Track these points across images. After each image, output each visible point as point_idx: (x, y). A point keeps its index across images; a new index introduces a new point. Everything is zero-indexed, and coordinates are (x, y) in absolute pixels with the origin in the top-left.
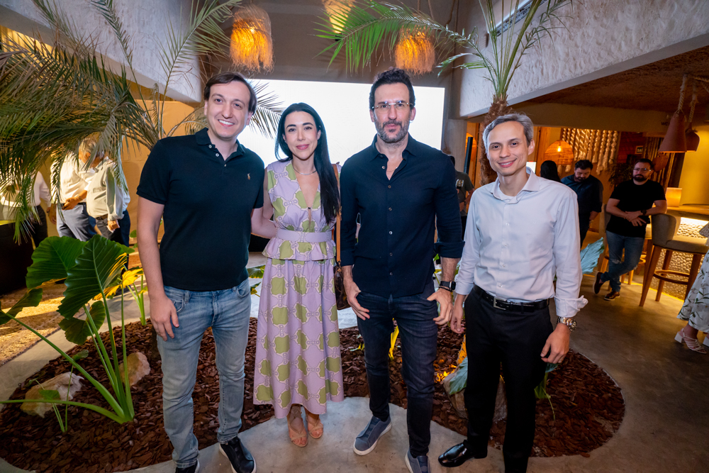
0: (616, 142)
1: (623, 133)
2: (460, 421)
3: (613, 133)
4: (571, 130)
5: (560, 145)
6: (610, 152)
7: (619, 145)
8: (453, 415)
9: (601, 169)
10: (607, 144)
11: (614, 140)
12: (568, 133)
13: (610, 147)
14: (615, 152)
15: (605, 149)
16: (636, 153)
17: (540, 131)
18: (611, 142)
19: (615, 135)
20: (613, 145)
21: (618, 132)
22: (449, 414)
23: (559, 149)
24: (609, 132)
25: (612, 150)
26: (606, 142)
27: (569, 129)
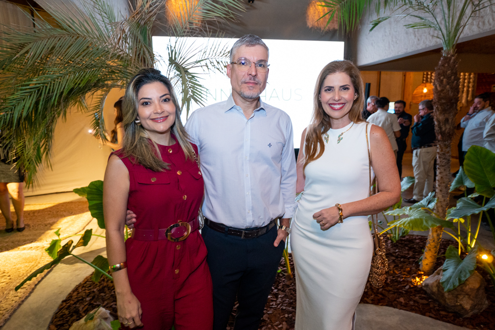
0: (474, 82)
1: (479, 75)
2: (451, 315)
3: (470, 75)
4: (431, 74)
5: (425, 87)
6: (468, 91)
7: (476, 85)
8: (442, 310)
9: (461, 106)
10: (466, 84)
11: (471, 80)
12: (429, 76)
13: (468, 87)
14: (473, 91)
15: (463, 88)
16: (492, 91)
17: (405, 76)
18: (469, 82)
19: (472, 76)
20: (471, 85)
21: (475, 74)
22: (438, 310)
23: (425, 91)
24: (467, 74)
25: (470, 89)
26: (464, 82)
27: (429, 73)
